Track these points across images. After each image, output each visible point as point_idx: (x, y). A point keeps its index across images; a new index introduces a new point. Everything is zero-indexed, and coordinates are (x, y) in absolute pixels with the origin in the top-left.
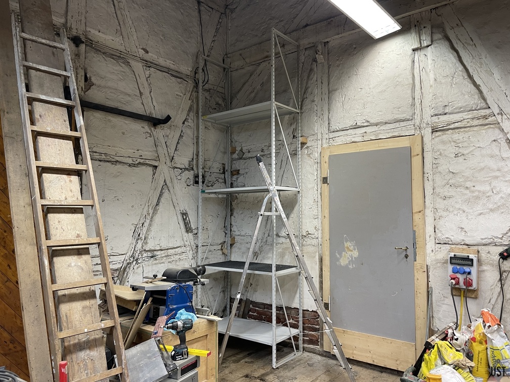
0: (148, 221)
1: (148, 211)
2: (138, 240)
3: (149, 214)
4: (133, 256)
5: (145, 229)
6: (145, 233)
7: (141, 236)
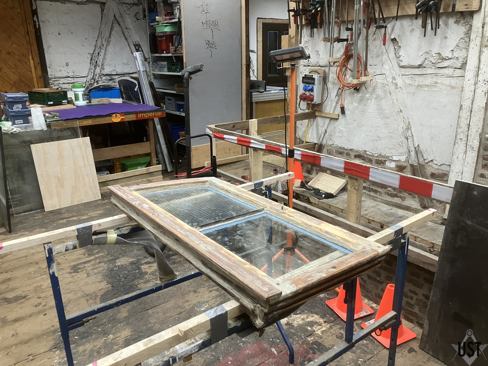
0: (103, 51)
1: (102, 43)
2: (96, 66)
3: (103, 45)
4: (93, 78)
5: (101, 58)
6: (101, 60)
7: (98, 63)
